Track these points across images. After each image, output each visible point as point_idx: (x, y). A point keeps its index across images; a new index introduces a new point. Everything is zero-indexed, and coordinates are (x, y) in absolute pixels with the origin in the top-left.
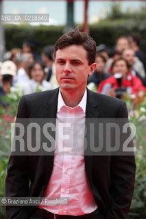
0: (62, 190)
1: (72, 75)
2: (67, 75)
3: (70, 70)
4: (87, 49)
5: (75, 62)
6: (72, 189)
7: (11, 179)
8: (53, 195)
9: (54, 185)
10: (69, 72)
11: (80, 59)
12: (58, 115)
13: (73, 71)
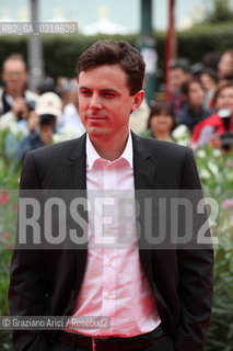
0: (105, 294)
1: (103, 113)
2: (94, 114)
3: (100, 106)
4: (127, 70)
5: (106, 94)
6: (120, 290)
7: (18, 288)
8: (90, 303)
9: (90, 287)
10: (98, 109)
11: (115, 88)
12: (89, 176)
13: (103, 107)
